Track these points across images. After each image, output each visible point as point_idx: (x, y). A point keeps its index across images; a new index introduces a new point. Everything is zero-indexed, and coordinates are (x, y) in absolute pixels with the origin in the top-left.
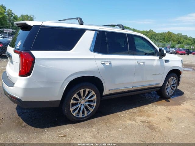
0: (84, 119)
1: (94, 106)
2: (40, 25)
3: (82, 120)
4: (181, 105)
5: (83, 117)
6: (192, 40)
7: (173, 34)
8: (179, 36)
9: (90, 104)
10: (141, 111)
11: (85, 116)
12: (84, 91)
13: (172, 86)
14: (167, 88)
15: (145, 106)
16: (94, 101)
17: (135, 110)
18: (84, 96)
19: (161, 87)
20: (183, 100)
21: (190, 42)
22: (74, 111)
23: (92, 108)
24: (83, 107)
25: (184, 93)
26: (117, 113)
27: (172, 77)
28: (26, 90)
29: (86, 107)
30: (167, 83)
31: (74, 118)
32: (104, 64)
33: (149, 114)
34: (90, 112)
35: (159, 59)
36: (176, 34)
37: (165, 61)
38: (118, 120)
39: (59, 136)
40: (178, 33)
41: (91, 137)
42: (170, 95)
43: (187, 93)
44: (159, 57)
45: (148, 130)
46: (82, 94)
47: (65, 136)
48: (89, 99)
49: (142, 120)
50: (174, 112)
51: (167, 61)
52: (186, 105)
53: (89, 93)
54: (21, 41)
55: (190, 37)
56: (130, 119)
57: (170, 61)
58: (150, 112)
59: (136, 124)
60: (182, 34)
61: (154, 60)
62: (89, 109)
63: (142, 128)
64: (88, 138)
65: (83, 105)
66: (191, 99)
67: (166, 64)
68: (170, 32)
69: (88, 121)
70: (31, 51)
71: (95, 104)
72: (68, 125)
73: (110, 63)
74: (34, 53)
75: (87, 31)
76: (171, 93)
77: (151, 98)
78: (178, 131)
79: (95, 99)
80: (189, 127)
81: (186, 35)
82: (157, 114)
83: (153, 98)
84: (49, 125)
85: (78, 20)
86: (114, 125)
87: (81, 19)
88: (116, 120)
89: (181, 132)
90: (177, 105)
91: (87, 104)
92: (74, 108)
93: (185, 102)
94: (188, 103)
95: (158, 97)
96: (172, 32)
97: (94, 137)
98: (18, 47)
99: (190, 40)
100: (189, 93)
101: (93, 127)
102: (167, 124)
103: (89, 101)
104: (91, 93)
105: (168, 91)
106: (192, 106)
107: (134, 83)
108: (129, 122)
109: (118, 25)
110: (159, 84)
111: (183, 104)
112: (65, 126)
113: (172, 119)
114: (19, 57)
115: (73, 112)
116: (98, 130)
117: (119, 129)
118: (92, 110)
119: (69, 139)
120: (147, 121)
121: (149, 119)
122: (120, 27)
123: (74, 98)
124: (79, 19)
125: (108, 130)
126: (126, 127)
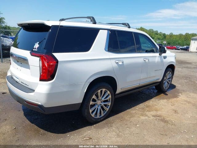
0: (102, 119)
1: (108, 105)
2: (59, 25)
3: (100, 120)
4: (178, 98)
5: (101, 117)
6: (162, 35)
7: (145, 29)
8: (150, 31)
9: (106, 103)
10: (147, 107)
11: (102, 116)
12: (101, 91)
13: (168, 81)
14: (165, 83)
15: (149, 101)
16: (108, 101)
17: (142, 106)
18: (101, 96)
19: (160, 82)
20: (178, 93)
21: (160, 37)
22: (93, 112)
23: (107, 107)
24: (99, 108)
25: (175, 86)
26: (128, 110)
27: (169, 72)
28: (50, 95)
29: (102, 107)
30: (165, 78)
31: (93, 119)
32: (117, 63)
33: (156, 108)
34: (106, 112)
35: (159, 55)
36: (148, 30)
37: (164, 57)
38: (132, 117)
39: (85, 139)
40: (149, 29)
41: (116, 137)
42: (167, 88)
43: (178, 86)
44: (159, 54)
45: (162, 124)
46: (99, 94)
47: (91, 138)
48: (105, 99)
49: (153, 115)
50: (175, 104)
51: (165, 57)
52: (182, 97)
53: (105, 93)
54: (38, 42)
55: (160, 32)
56: (142, 115)
57: (167, 57)
58: (156, 106)
59: (150, 118)
60: (153, 30)
61: (156, 57)
62: (105, 109)
63: (156, 122)
64: (113, 137)
65: (99, 105)
66: (184, 91)
67: (164, 60)
68: (143, 28)
69: (105, 120)
70: (53, 53)
71: (109, 104)
72: (87, 127)
73: (123, 62)
74: (57, 55)
75: (100, 30)
76: (168, 86)
77: (151, 93)
78: (188, 122)
79: (110, 99)
80: (195, 117)
81: (157, 31)
82: (163, 107)
83: (152, 92)
84: (69, 130)
85: (90, 19)
86: (130, 122)
87: (93, 18)
88: (130, 118)
89: (190, 122)
90: (176, 98)
91: (103, 104)
92: (93, 109)
93: (180, 94)
94: (183, 95)
95: (156, 91)
96: (144, 28)
97: (118, 136)
98: (37, 50)
99: (160, 35)
100: (180, 85)
101: (112, 126)
102: (176, 116)
103: (104, 101)
104: (107, 93)
105: (166, 86)
106: (187, 97)
107: (140, 80)
108: (143, 118)
109: (123, 24)
110: (159, 79)
111: (179, 96)
112: (85, 128)
113: (177, 111)
114: (40, 60)
115: (92, 114)
116: (118, 128)
117: (137, 126)
118: (108, 109)
119: (95, 141)
120: (158, 115)
121: (159, 113)
122: (126, 26)
123: (93, 99)
124: (92, 19)
125: (128, 127)
126: (142, 123)
